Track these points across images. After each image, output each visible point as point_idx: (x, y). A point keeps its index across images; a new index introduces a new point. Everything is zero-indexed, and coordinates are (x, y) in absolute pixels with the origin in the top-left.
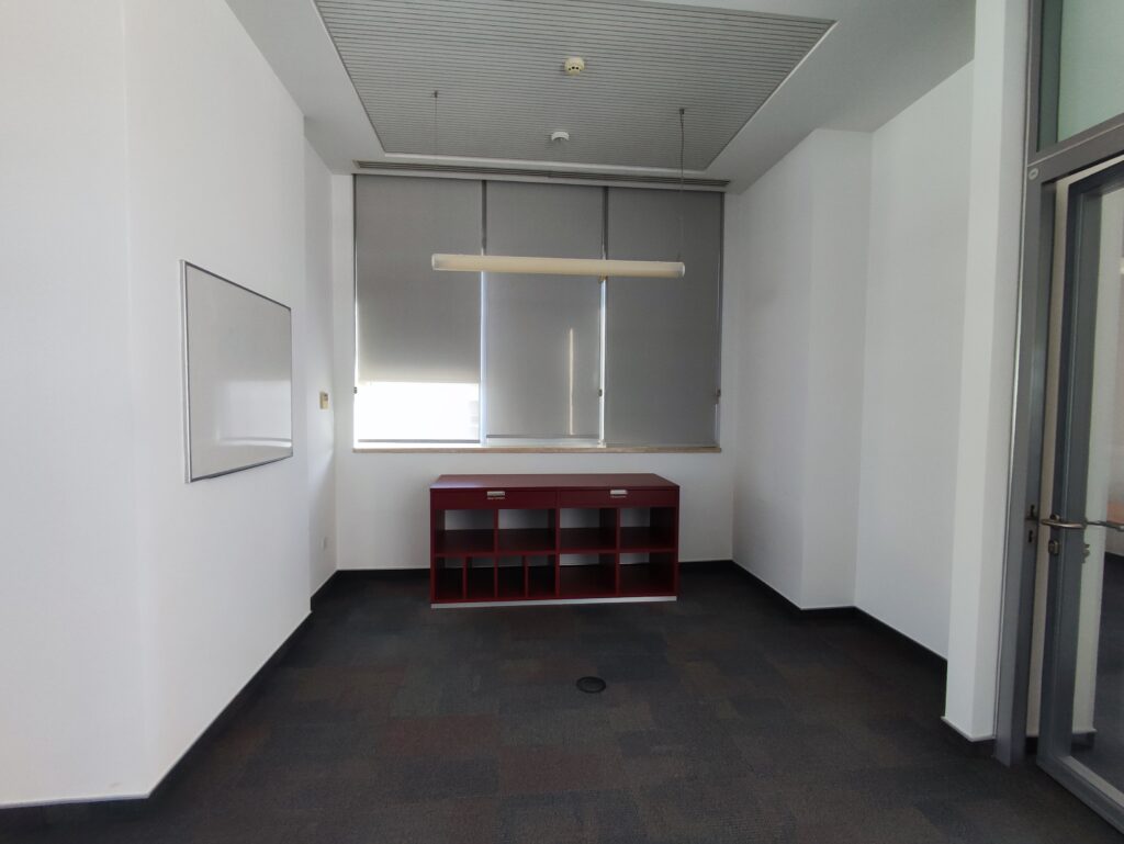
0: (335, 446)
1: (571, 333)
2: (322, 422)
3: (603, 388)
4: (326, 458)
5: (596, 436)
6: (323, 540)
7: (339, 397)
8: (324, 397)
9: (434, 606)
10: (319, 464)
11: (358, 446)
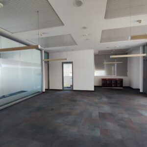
5: (115, 75)
9: (102, 87)
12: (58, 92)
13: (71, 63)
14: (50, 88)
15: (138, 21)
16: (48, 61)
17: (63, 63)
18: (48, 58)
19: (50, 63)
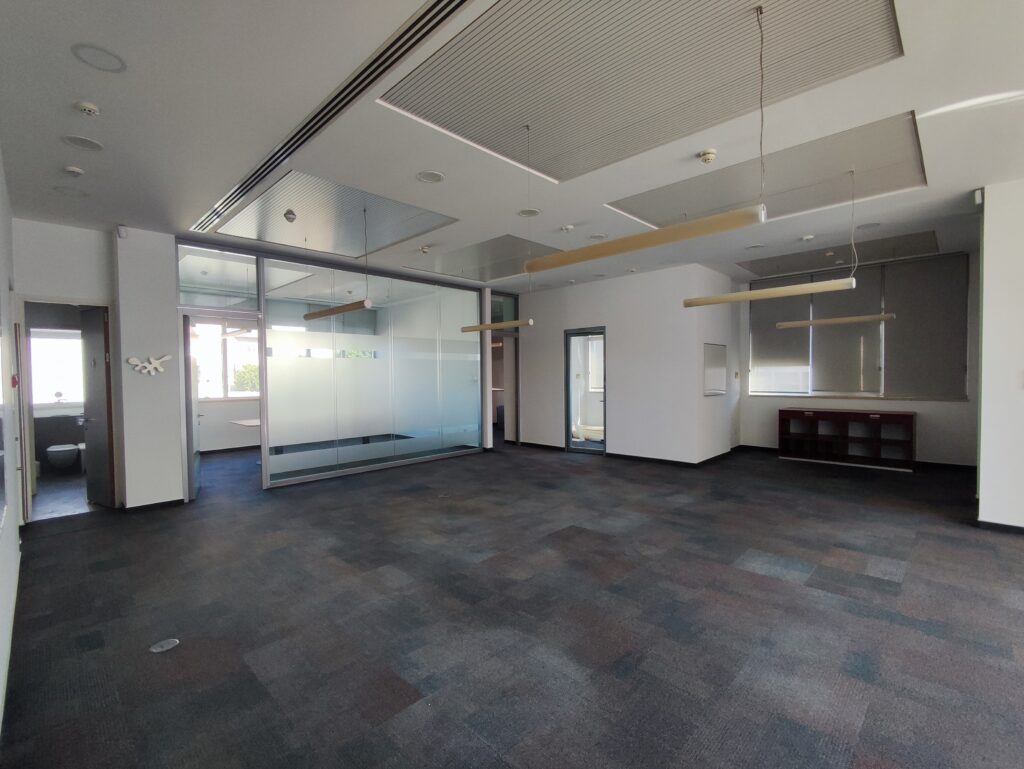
0: (741, 394)
1: (862, 338)
2: (736, 383)
3: (883, 367)
4: (738, 397)
5: (878, 391)
6: (735, 431)
7: (743, 374)
8: (737, 374)
9: (781, 458)
10: (735, 399)
11: (750, 394)
12: (539, 456)
13: (599, 331)
14: (522, 440)
15: (699, 156)
16: (517, 329)
17: (569, 334)
18: (516, 318)
19: (522, 335)
